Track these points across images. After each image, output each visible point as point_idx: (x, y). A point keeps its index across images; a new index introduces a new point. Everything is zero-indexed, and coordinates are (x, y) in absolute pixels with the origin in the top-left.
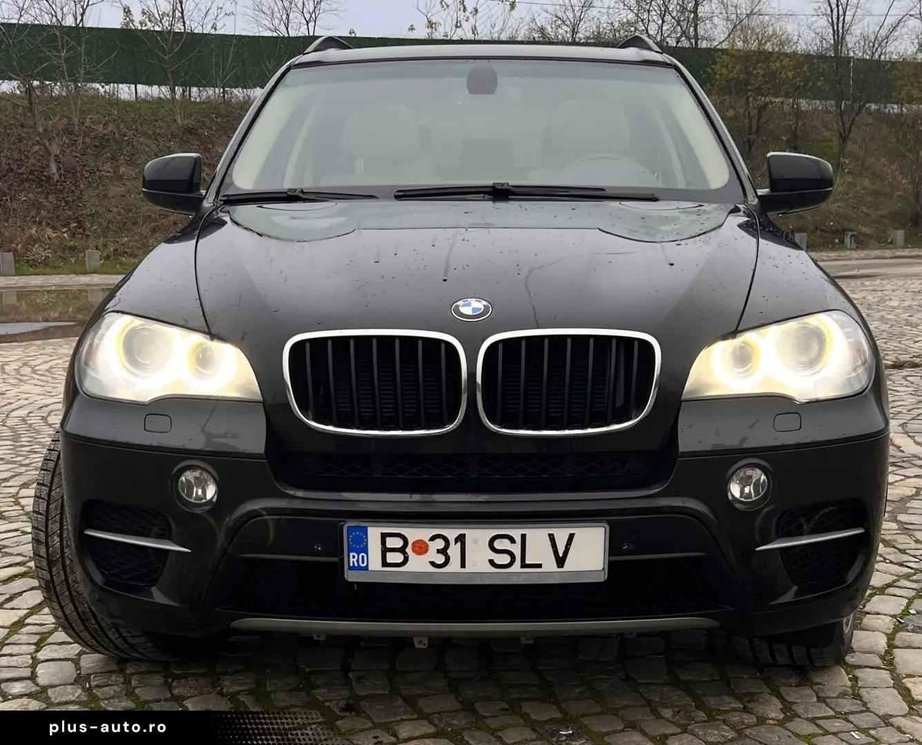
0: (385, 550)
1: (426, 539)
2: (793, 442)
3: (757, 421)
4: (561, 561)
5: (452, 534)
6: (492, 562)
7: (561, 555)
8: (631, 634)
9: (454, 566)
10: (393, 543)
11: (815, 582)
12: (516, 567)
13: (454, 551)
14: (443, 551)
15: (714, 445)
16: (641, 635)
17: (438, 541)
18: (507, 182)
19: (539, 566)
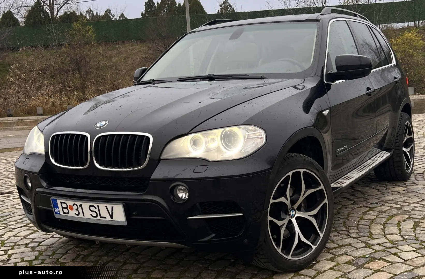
0: (63, 208)
1: (72, 205)
2: (197, 177)
3: (188, 168)
4: (111, 217)
5: (78, 204)
6: (91, 215)
7: (111, 214)
8: (163, 247)
9: (81, 215)
10: (64, 206)
11: (224, 234)
12: (99, 218)
13: (80, 209)
14: (77, 210)
15: (164, 177)
16: (167, 248)
17: (75, 206)
18: (213, 74)
19: (105, 218)
